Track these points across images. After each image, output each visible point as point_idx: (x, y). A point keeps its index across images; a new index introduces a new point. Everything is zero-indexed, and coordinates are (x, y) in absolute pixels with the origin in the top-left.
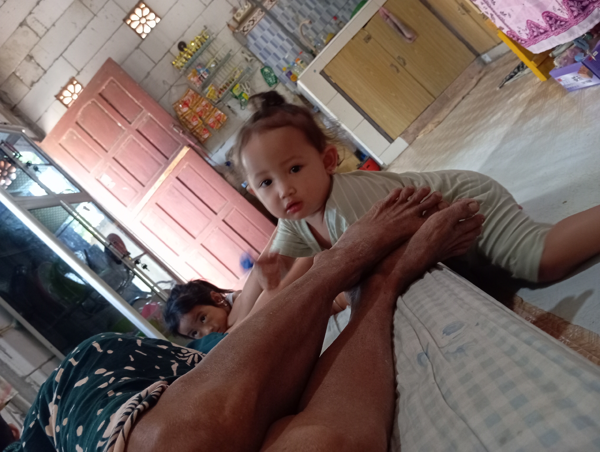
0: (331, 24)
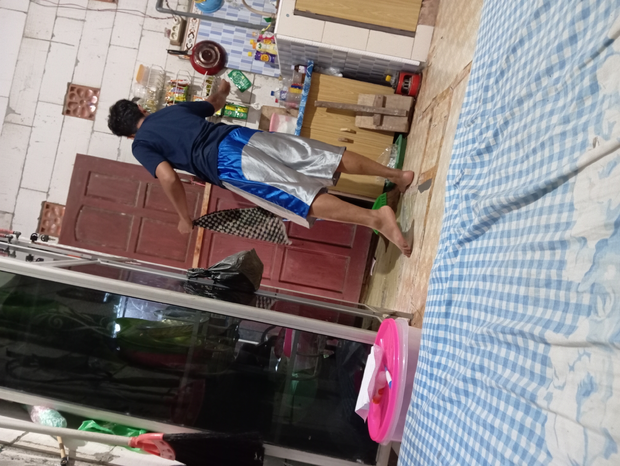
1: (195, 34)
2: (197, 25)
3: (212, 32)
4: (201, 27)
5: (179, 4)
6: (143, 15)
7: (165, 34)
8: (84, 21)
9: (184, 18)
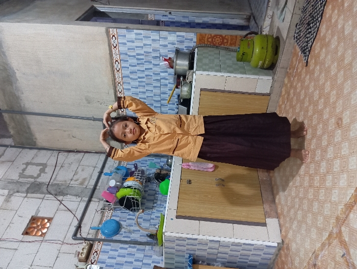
0: (153, 219)
1: (98, 252)
2: (100, 246)
3: (111, 250)
4: (104, 247)
5: (89, 234)
6: (61, 243)
7: (75, 254)
8: (16, 249)
9: (91, 242)
